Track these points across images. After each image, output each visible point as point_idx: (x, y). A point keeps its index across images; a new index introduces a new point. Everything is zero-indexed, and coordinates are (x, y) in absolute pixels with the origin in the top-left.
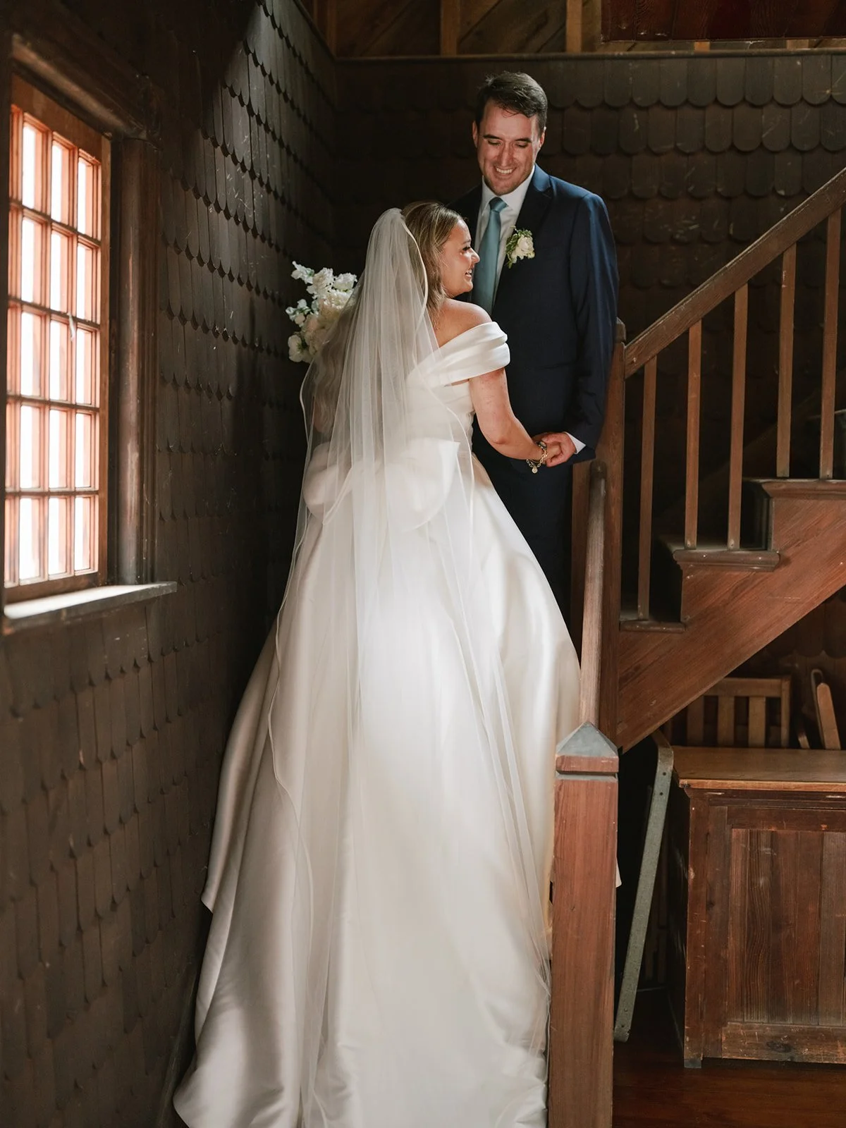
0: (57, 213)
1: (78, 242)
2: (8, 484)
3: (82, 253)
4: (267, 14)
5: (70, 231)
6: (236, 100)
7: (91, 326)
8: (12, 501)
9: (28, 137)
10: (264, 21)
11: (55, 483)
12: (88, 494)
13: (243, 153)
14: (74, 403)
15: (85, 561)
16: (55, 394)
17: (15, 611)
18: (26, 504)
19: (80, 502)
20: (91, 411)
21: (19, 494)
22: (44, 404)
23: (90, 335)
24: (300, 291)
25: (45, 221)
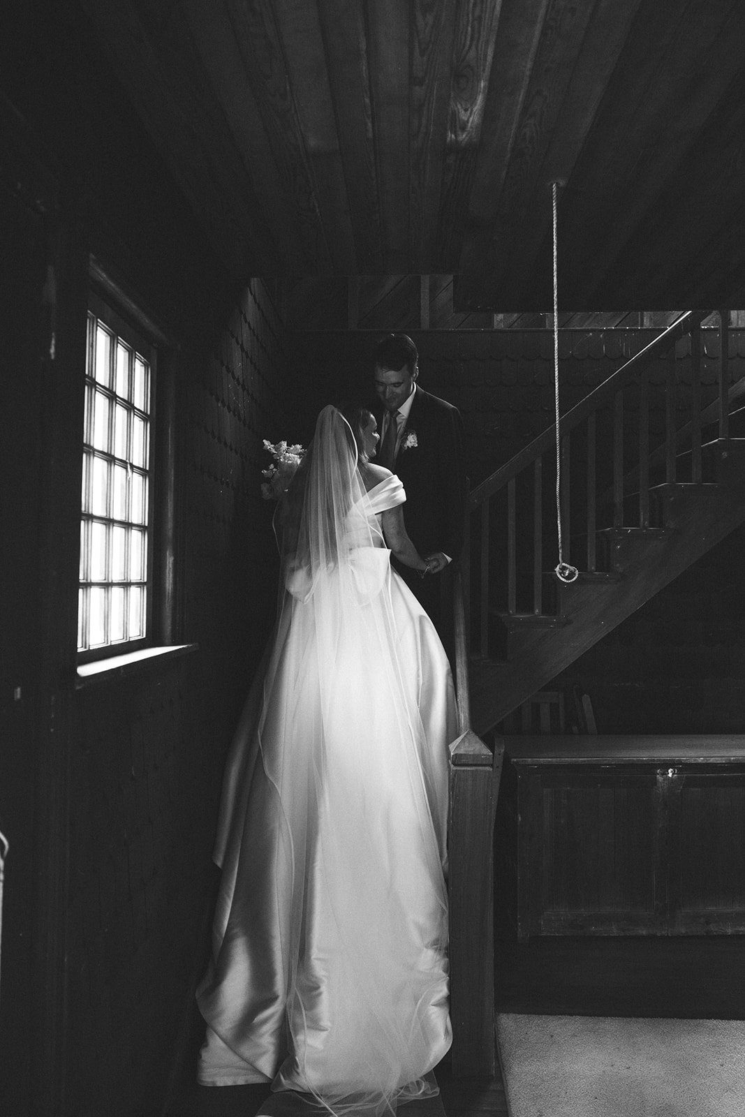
0: (121, 391)
1: (134, 414)
2: (81, 577)
3: (138, 424)
4: (251, 294)
5: (129, 406)
6: (234, 340)
7: (143, 472)
8: (85, 590)
9: (101, 339)
10: (250, 298)
11: (116, 577)
12: (139, 584)
13: (238, 373)
14: (130, 521)
15: (137, 630)
16: (118, 515)
17: (85, 670)
18: (96, 592)
19: (134, 591)
20: (141, 528)
21: (88, 585)
22: (108, 522)
23: (141, 478)
24: (270, 458)
25: (112, 396)
